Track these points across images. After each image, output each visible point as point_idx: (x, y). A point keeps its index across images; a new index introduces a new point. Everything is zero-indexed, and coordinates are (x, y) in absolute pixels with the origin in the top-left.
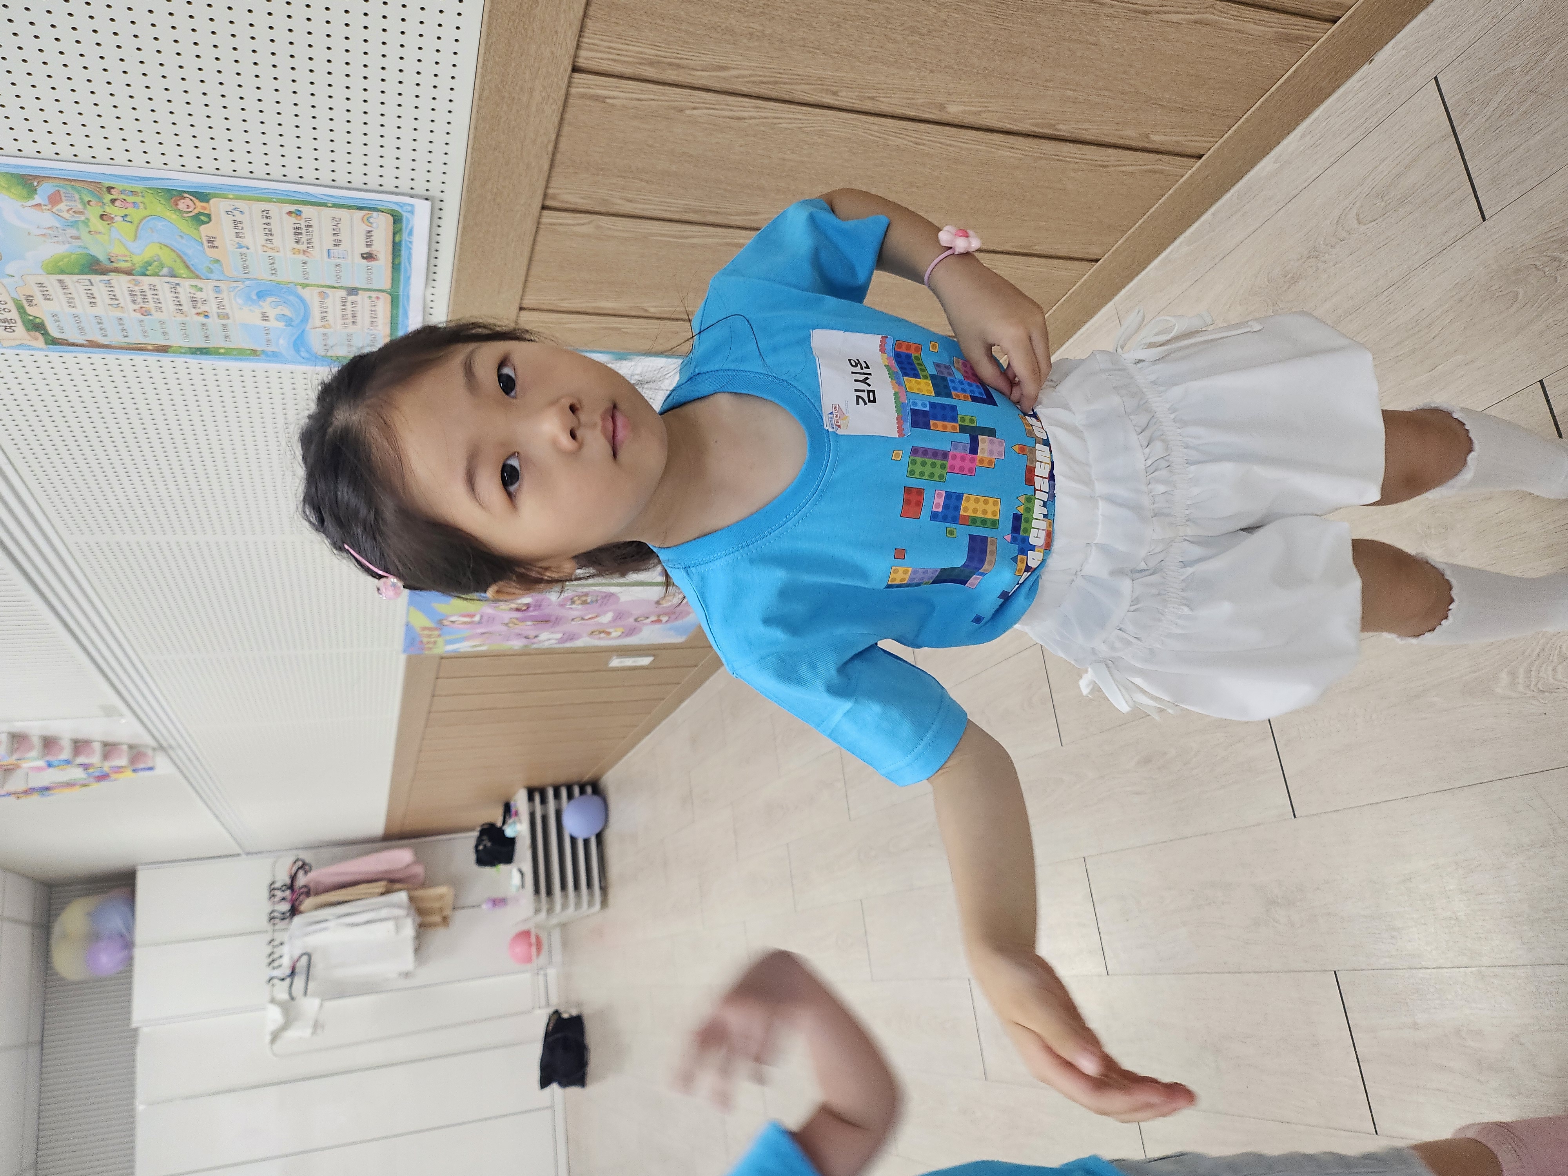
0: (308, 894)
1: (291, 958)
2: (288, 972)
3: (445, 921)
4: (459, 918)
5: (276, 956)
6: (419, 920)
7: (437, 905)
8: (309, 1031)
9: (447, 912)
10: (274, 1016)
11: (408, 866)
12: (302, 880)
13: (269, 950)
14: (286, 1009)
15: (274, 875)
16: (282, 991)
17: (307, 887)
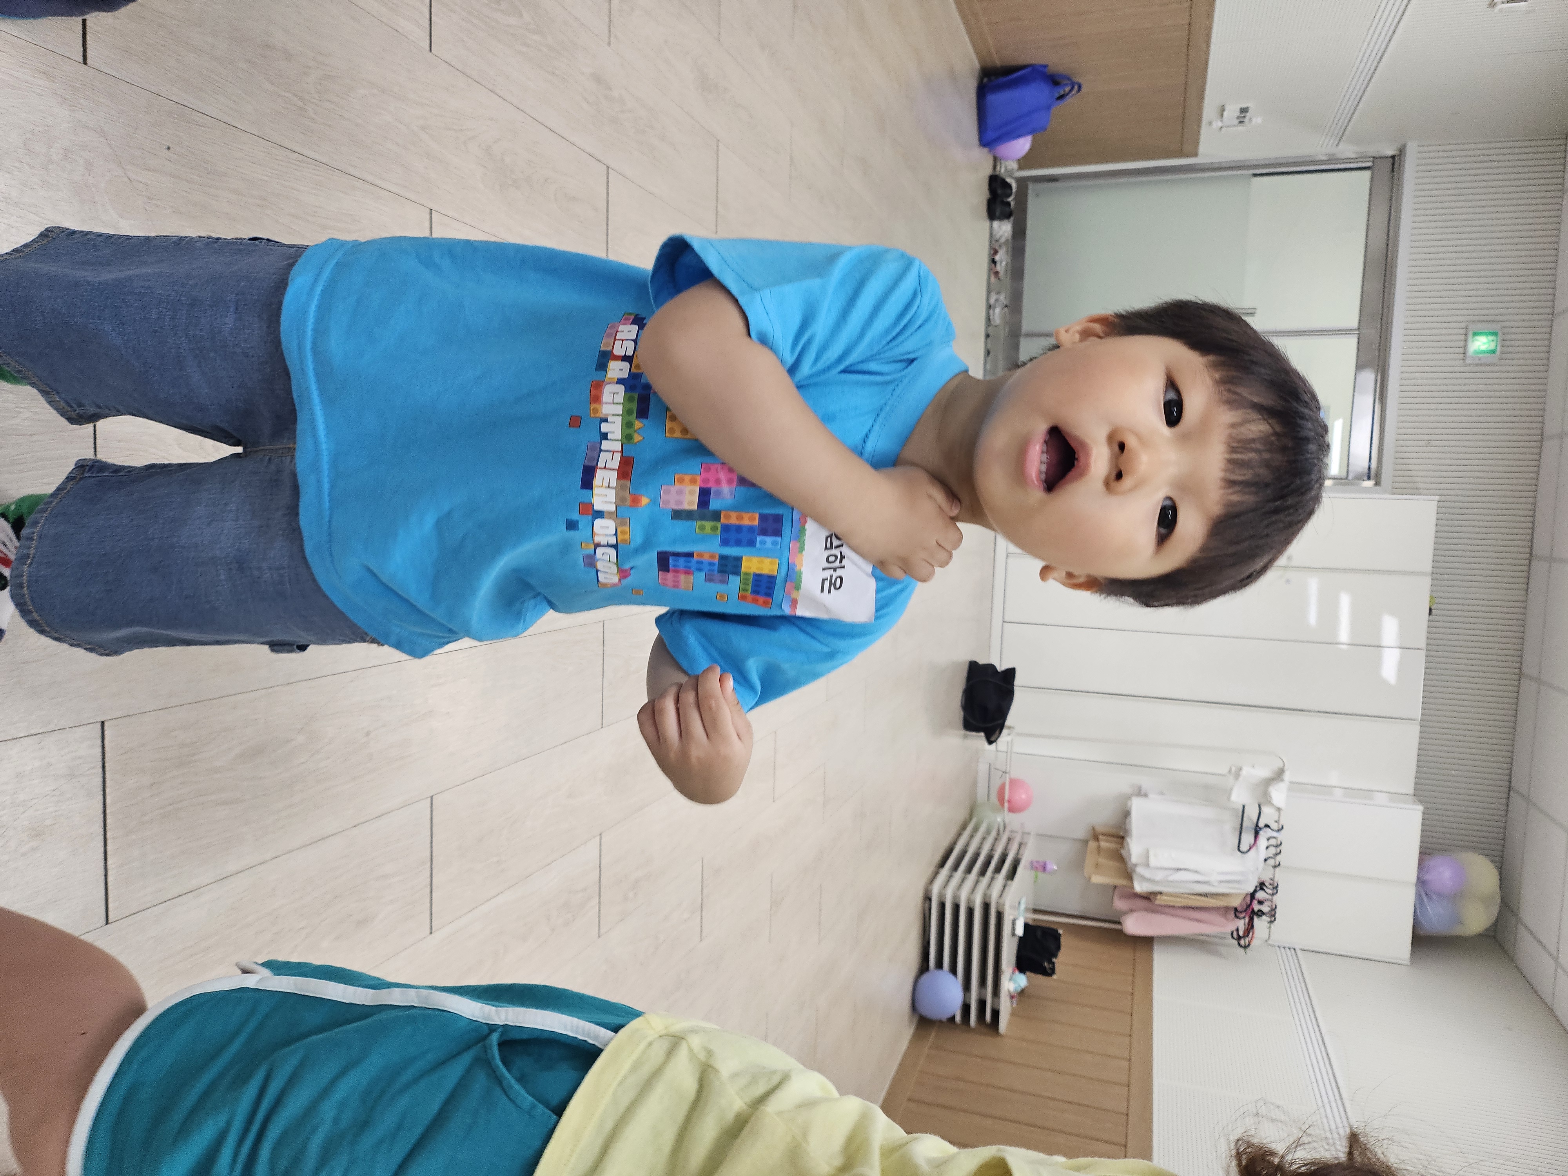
0: (1236, 909)
1: (1257, 849)
2: (1261, 833)
3: (1096, 837)
4: (1081, 833)
5: (1273, 850)
6: (1123, 852)
7: (1102, 860)
8: (1244, 772)
9: (1092, 844)
10: (1278, 794)
11: (1132, 911)
12: (1241, 924)
13: (1278, 858)
14: (1266, 800)
15: (1269, 928)
16: (1268, 815)
17: (1237, 917)
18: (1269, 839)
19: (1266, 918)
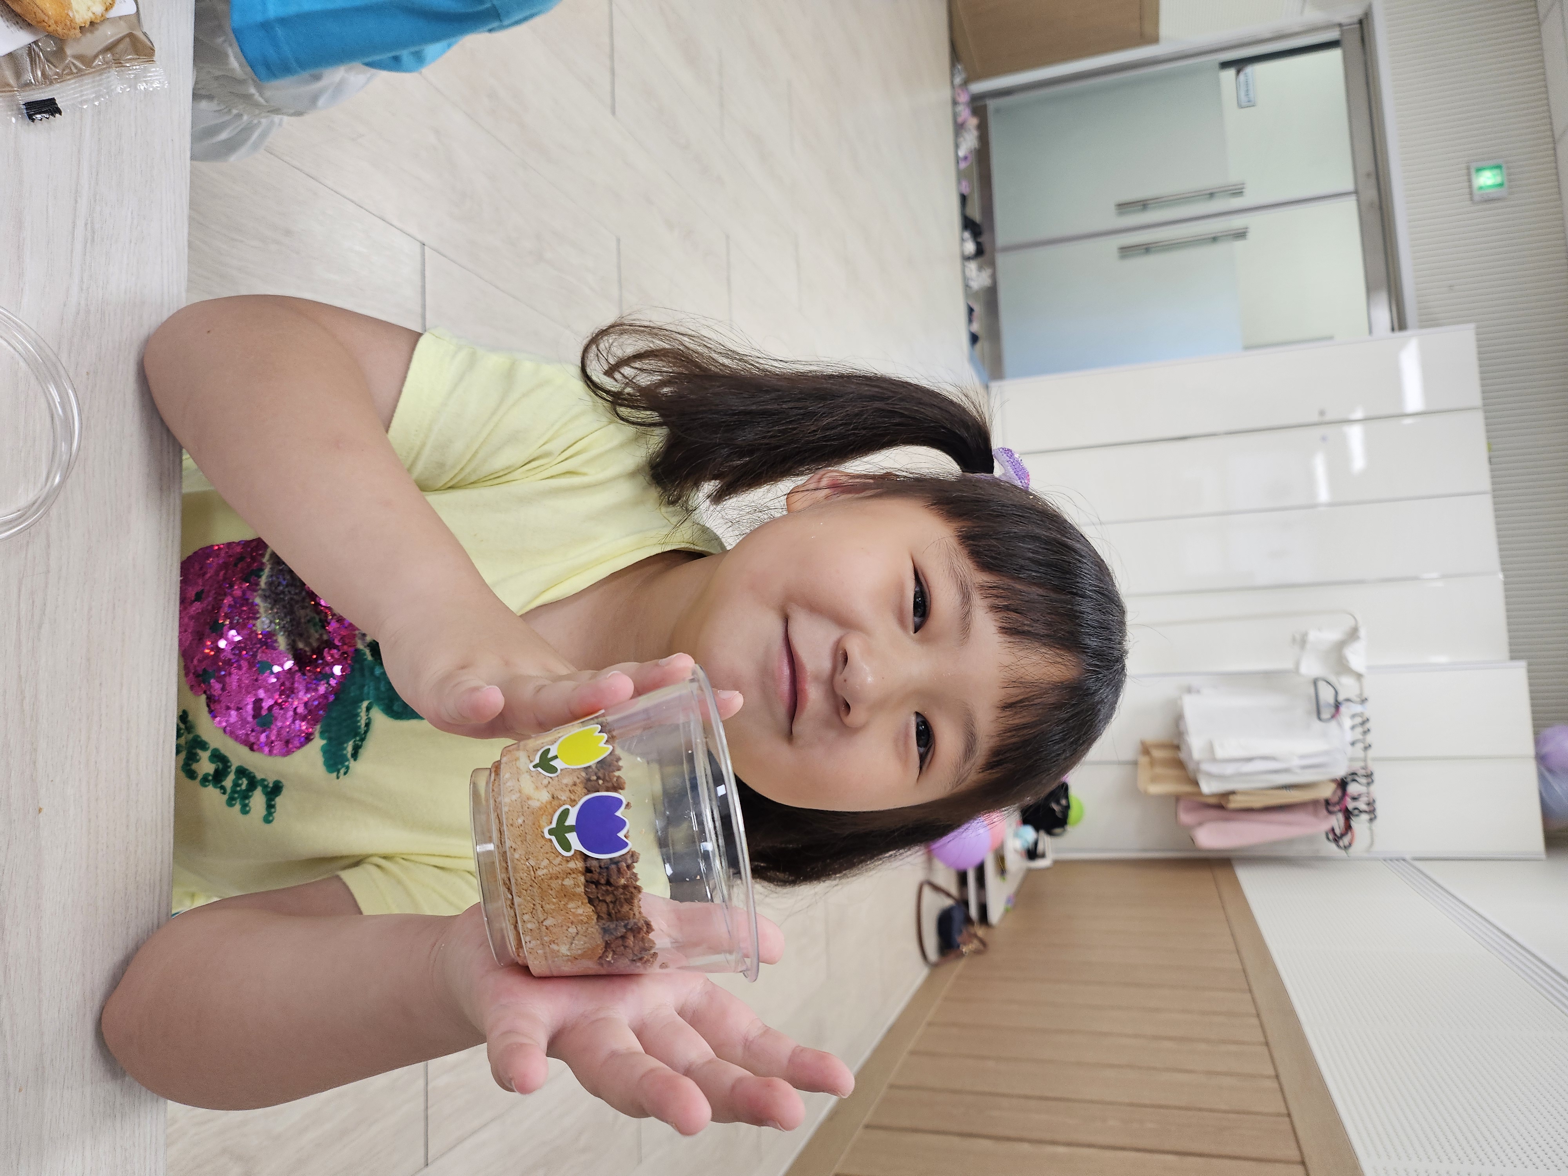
0: (1327, 802)
1: (1340, 725)
2: (1343, 709)
3: (1146, 752)
5: (1360, 730)
7: (1159, 770)
8: (1311, 637)
9: (1143, 760)
10: (1356, 658)
11: (1200, 824)
12: (1337, 821)
13: (1369, 738)
14: (1343, 667)
15: (1371, 829)
16: (1347, 687)
17: (1330, 812)
18: (1353, 716)
19: (1365, 817)
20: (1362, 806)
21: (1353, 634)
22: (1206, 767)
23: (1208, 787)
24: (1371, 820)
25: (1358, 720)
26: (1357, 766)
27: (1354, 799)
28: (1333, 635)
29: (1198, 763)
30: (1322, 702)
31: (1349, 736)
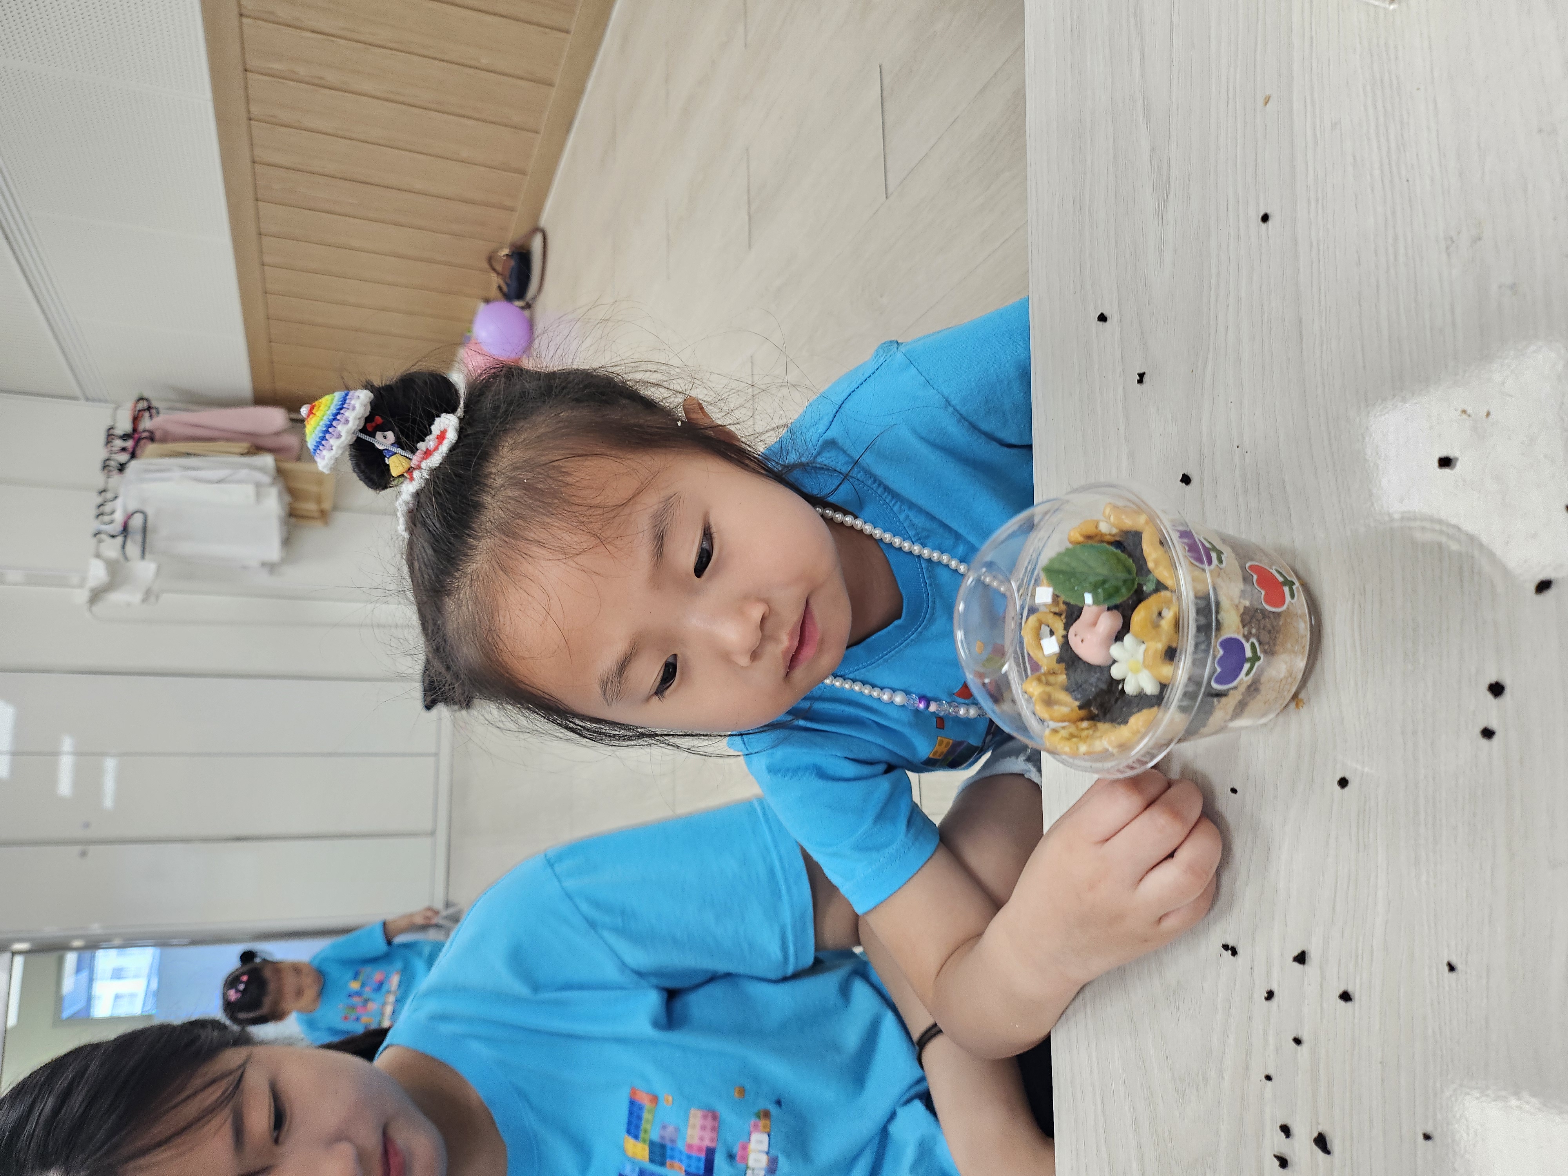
0: (153, 440)
1: (125, 510)
2: (120, 529)
3: (324, 516)
4: (341, 519)
8: (140, 597)
9: (327, 505)
10: (97, 573)
11: (278, 434)
12: (146, 423)
13: (99, 500)
14: (113, 567)
15: (114, 420)
16: (111, 549)
17: (151, 432)
18: (111, 522)
19: (119, 431)
20: (119, 443)
21: (96, 596)
22: (266, 479)
23: (268, 460)
24: (111, 428)
25: (106, 518)
26: (116, 477)
27: (124, 449)
28: (116, 597)
29: (273, 484)
30: (139, 538)
31: (119, 503)
